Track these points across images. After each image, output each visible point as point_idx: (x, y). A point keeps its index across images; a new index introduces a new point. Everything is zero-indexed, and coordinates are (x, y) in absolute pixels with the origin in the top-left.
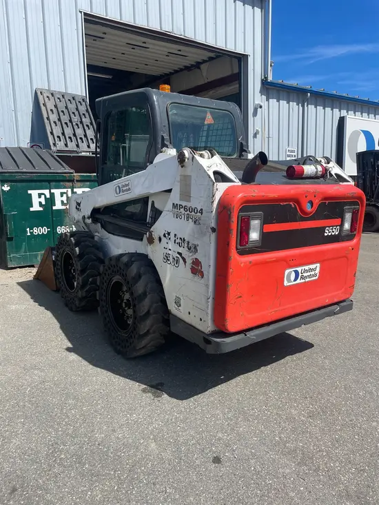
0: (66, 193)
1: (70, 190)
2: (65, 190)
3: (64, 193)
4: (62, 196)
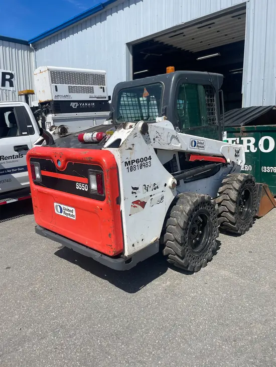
0: (236, 141)
1: (238, 139)
2: (235, 139)
3: (234, 141)
4: (233, 143)
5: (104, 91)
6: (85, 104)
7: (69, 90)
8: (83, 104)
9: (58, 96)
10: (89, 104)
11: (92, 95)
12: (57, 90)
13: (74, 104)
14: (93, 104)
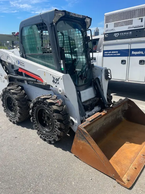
5: (142, 21)
6: (124, 34)
7: (115, 25)
8: (123, 34)
9: (107, 30)
10: (127, 33)
11: (131, 26)
12: (107, 27)
13: (116, 34)
14: (131, 33)
